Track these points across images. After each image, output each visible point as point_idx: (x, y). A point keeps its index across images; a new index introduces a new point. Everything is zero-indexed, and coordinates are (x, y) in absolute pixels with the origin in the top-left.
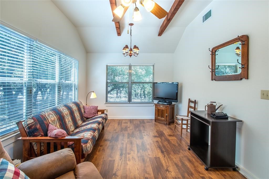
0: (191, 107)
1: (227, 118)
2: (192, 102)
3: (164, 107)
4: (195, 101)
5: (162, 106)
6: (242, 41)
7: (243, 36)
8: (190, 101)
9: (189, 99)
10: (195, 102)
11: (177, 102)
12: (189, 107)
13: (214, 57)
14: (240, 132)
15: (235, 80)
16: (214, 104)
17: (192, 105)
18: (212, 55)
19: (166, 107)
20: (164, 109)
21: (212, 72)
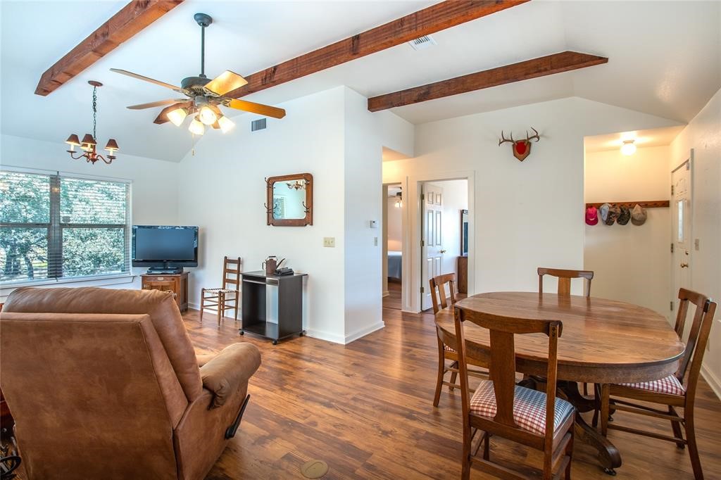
0: (231, 271)
1: (293, 274)
2: (232, 262)
3: (168, 278)
4: (239, 258)
5: (163, 279)
6: (306, 180)
7: (308, 174)
8: (227, 261)
9: (226, 258)
10: (239, 262)
11: (196, 266)
12: (226, 271)
13: (271, 191)
14: (306, 289)
15: (299, 226)
16: (274, 259)
17: (234, 267)
18: (268, 187)
19: (173, 280)
20: (168, 284)
21: (268, 213)
